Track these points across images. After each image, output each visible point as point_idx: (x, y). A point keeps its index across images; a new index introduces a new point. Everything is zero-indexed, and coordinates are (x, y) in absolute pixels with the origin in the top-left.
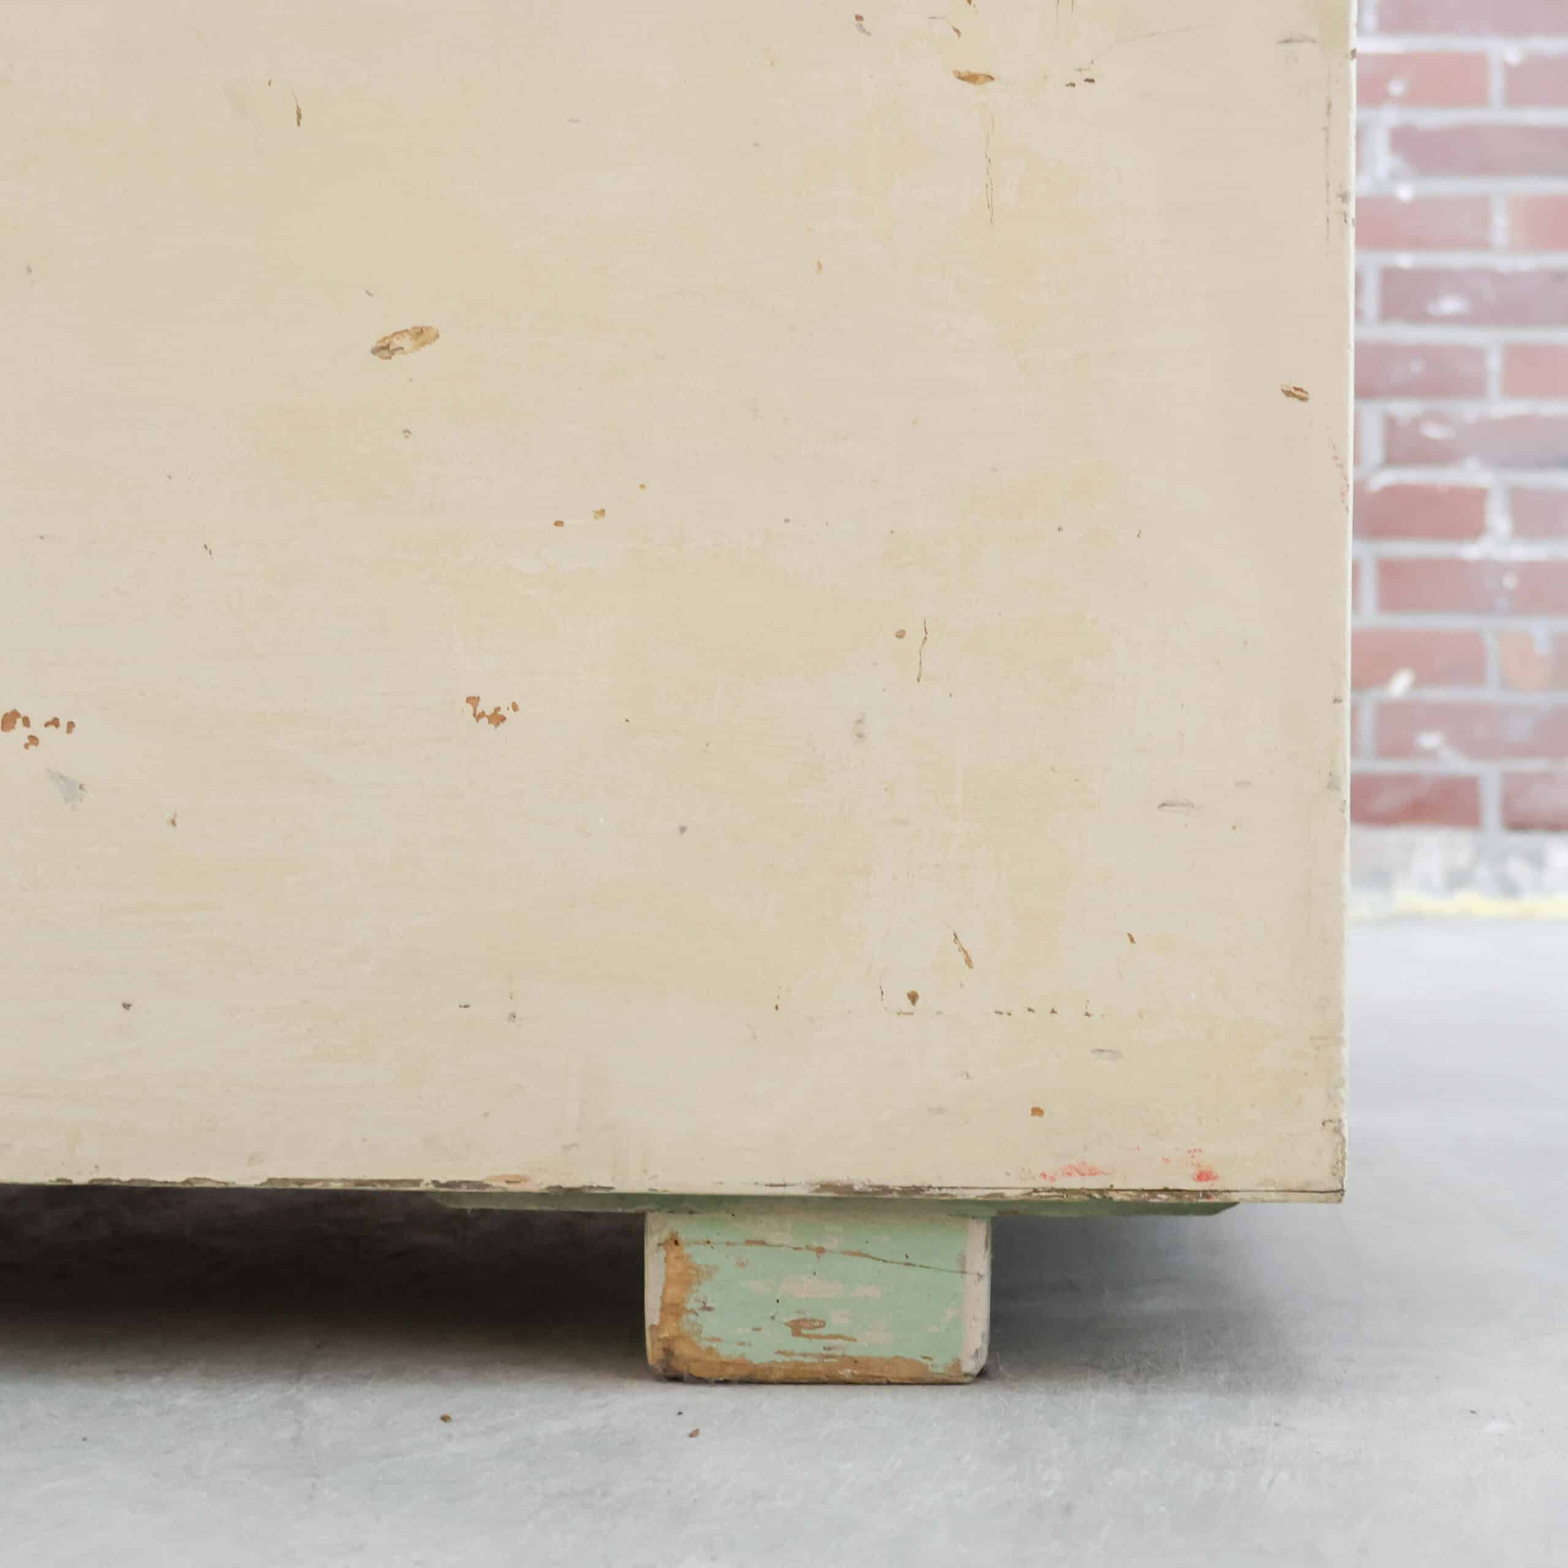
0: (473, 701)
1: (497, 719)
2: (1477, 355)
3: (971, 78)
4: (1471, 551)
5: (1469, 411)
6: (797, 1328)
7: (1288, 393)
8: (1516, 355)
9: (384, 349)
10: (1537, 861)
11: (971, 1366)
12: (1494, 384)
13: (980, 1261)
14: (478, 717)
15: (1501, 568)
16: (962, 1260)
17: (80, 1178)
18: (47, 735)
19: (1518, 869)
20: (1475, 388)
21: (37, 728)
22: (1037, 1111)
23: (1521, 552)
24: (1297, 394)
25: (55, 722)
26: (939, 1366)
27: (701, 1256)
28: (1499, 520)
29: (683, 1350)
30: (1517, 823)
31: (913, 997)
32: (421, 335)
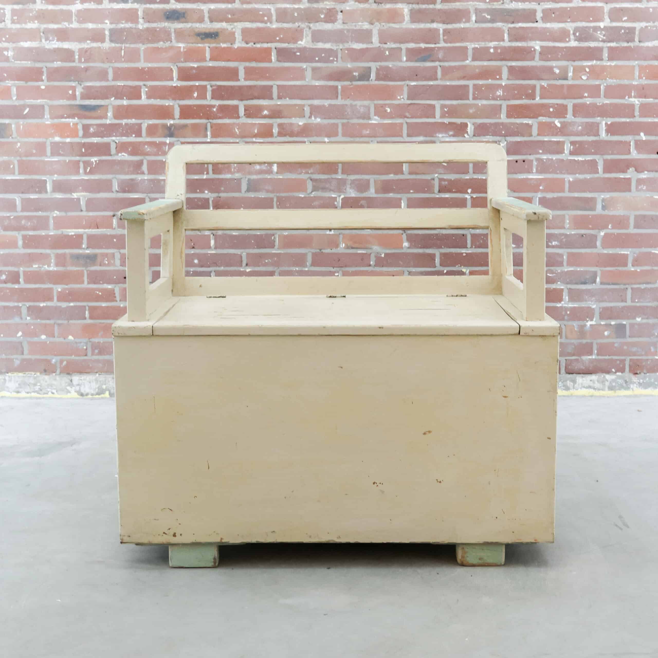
0: (437, 480)
1: (440, 482)
2: (561, 256)
3: (505, 397)
4: (559, 305)
5: (559, 270)
6: (480, 559)
7: (548, 438)
8: (570, 255)
9: (425, 434)
10: (574, 382)
11: (503, 563)
12: (565, 263)
13: (504, 550)
14: (438, 482)
15: (566, 309)
16: (502, 550)
17: (385, 542)
18: (379, 485)
19: (569, 383)
20: (561, 264)
21: (378, 484)
22: (513, 532)
23: (571, 305)
24: (549, 438)
25: (380, 483)
26: (499, 564)
27: (466, 550)
28: (566, 297)
29: (464, 562)
30: (569, 372)
31: (497, 518)
32: (430, 432)
